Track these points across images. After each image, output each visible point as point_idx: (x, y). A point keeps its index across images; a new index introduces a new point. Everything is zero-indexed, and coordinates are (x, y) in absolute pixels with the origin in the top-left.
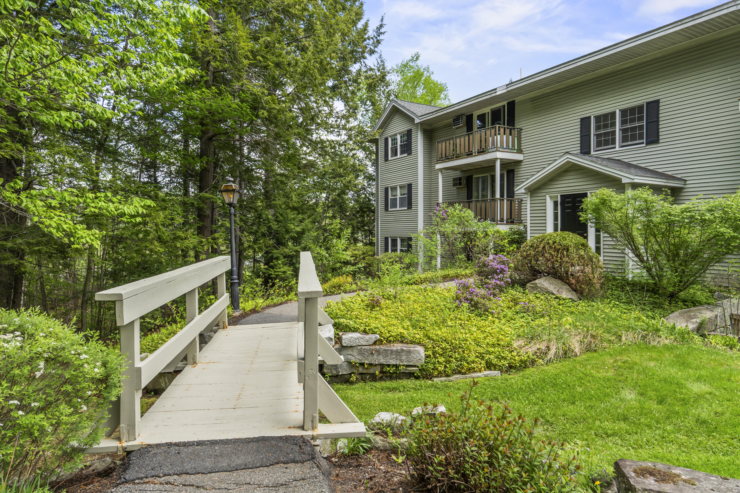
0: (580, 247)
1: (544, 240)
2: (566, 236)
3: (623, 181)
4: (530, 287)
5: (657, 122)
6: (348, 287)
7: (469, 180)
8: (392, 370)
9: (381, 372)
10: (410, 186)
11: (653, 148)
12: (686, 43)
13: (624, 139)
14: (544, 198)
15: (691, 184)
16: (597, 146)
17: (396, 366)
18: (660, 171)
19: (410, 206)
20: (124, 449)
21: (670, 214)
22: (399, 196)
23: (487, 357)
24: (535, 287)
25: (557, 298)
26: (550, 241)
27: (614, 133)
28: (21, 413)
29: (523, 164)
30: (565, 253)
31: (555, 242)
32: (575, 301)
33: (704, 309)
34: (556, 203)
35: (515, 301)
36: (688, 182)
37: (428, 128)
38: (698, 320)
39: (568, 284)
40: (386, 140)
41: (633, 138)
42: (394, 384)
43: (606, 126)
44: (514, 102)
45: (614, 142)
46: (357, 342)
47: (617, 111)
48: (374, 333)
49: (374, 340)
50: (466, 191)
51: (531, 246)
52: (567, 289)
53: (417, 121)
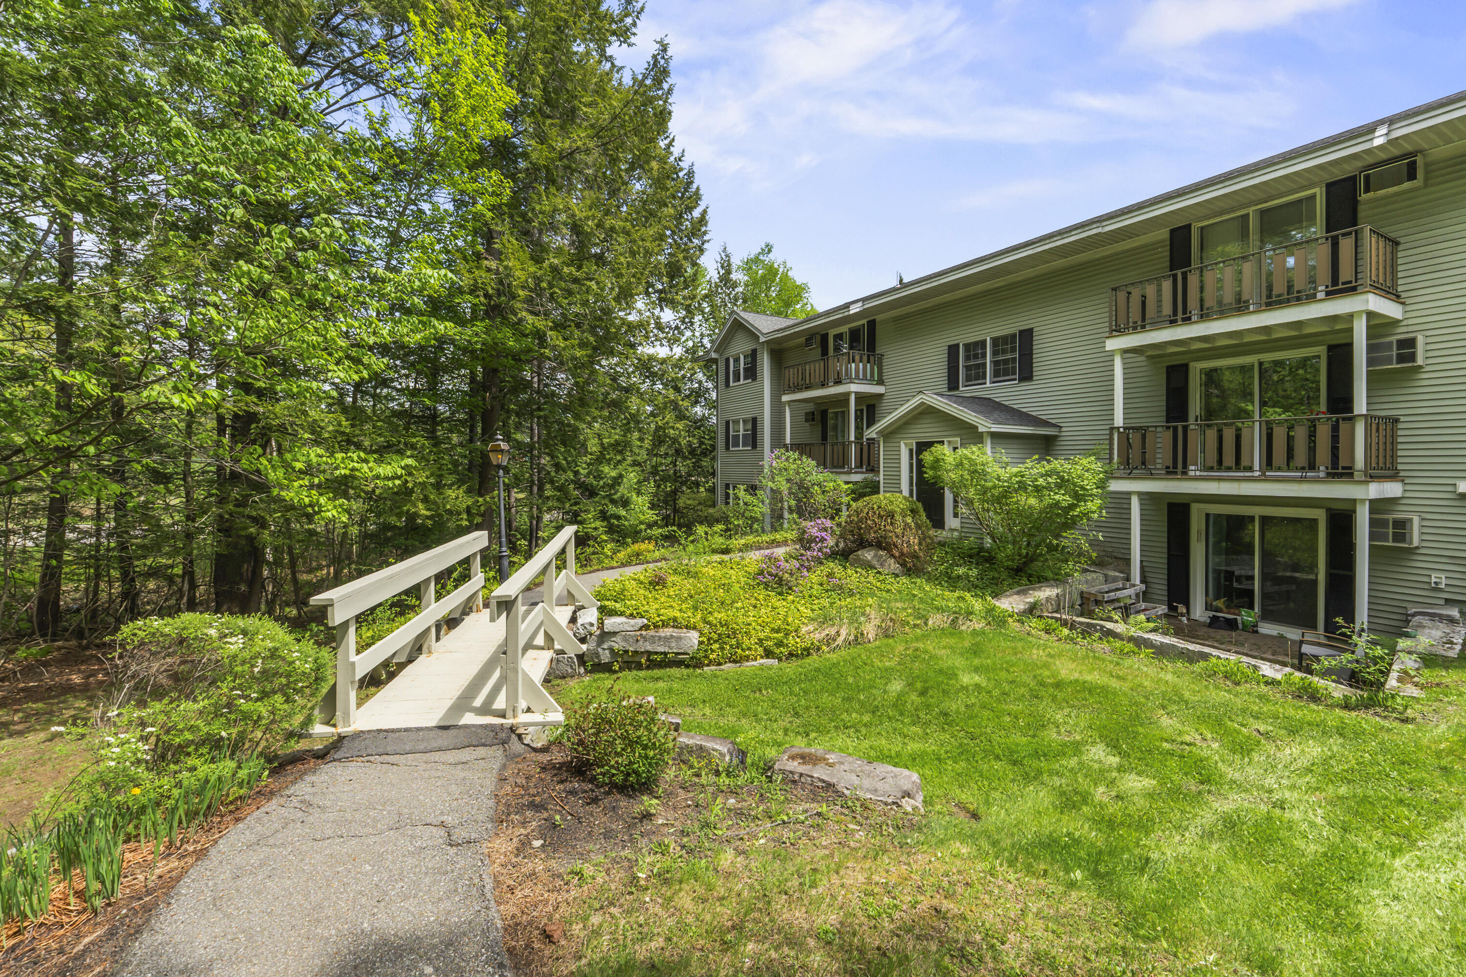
0: (908, 513)
2: (894, 499)
3: (980, 430)
4: (852, 559)
5: (1031, 355)
6: (649, 556)
7: (824, 413)
8: (659, 658)
9: (648, 660)
10: (754, 420)
11: (1026, 386)
13: (996, 374)
14: (899, 445)
15: (1068, 431)
16: (966, 381)
17: (665, 654)
18: (1034, 414)
19: (754, 446)
20: (339, 735)
22: (741, 432)
23: (766, 643)
24: (858, 560)
25: (878, 573)
26: (875, 506)
27: (984, 365)
28: (242, 701)
29: (886, 398)
31: (880, 507)
32: (898, 578)
34: (911, 451)
35: (830, 575)
36: (1064, 429)
37: (776, 347)
38: (1032, 600)
39: (893, 556)
40: (727, 360)
41: (1005, 373)
42: (657, 672)
43: (976, 357)
44: (874, 320)
45: (984, 377)
46: (621, 628)
47: (988, 340)
48: (642, 617)
49: (641, 625)
51: (856, 511)
53: (762, 339)
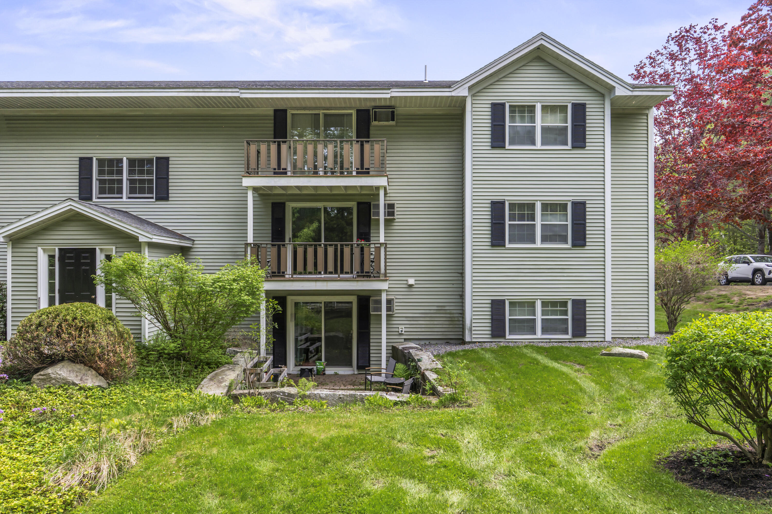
0: (108, 321)
1: (58, 315)
2: (89, 309)
3: (140, 240)
4: (38, 379)
5: (167, 179)
11: (162, 204)
12: (194, 110)
13: (132, 190)
14: (34, 250)
15: (200, 244)
16: (100, 193)
18: (170, 228)
21: (204, 285)
24: (48, 378)
25: (81, 389)
26: (68, 317)
27: (121, 181)
30: (90, 331)
31: (76, 318)
32: (106, 389)
33: (227, 370)
34: (51, 257)
36: (196, 242)
38: (227, 383)
39: (95, 369)
41: (142, 191)
43: (110, 173)
45: (120, 191)
47: (125, 159)
51: (40, 325)
52: (92, 375)
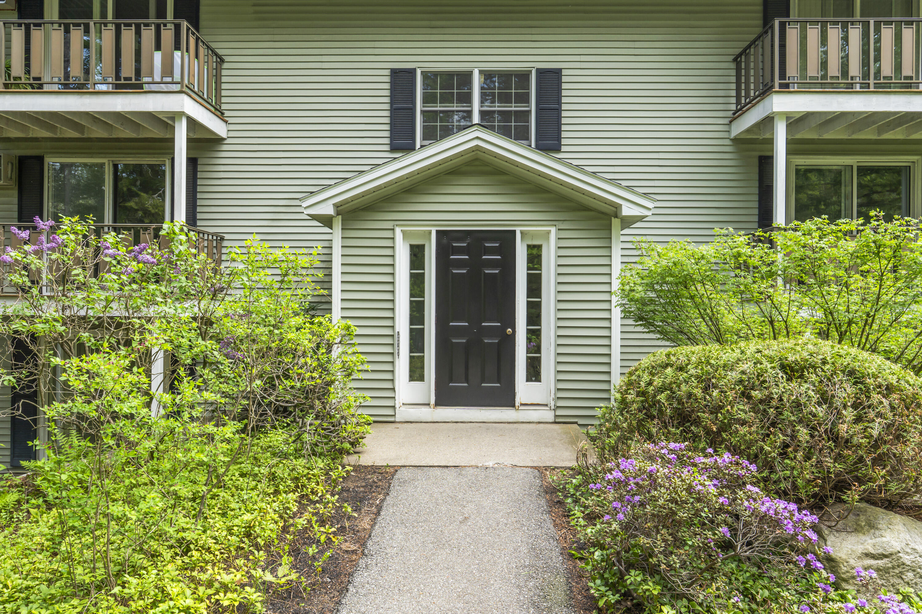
3: (625, 212)
5: (559, 110)
7: (26, 165)
14: (389, 234)
16: (425, 138)
27: (469, 114)
29: (225, 148)
34: (415, 251)
43: (447, 98)
47: (476, 73)
50: (15, 200)
